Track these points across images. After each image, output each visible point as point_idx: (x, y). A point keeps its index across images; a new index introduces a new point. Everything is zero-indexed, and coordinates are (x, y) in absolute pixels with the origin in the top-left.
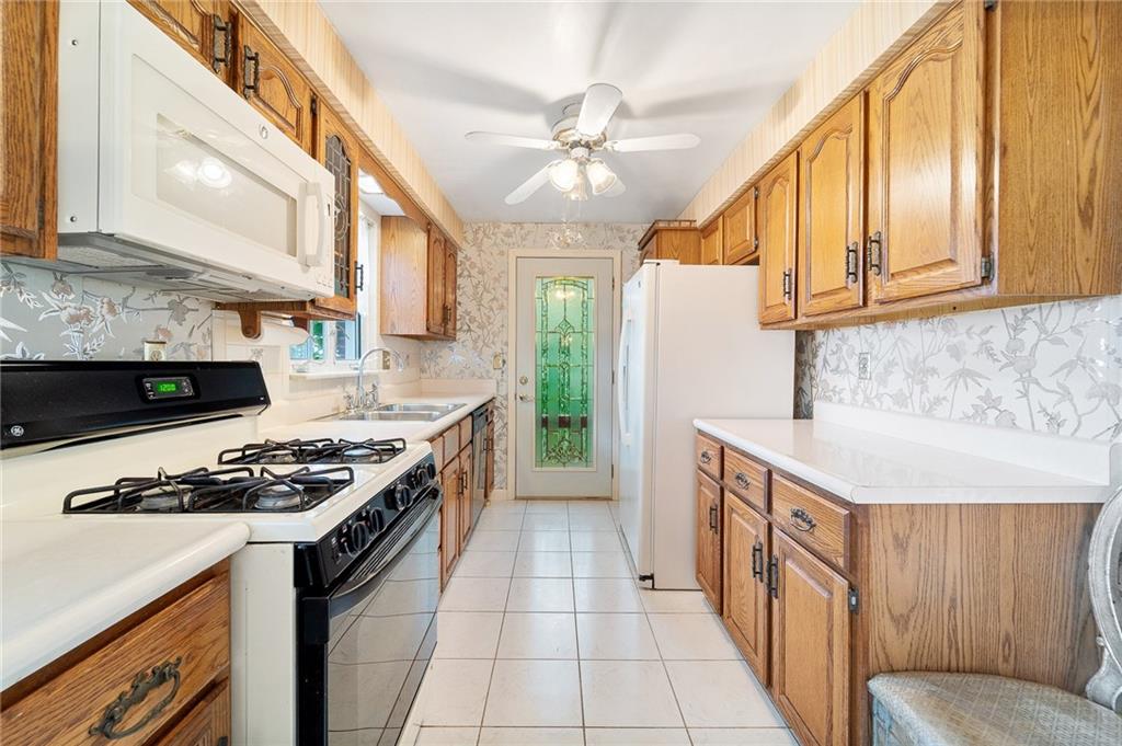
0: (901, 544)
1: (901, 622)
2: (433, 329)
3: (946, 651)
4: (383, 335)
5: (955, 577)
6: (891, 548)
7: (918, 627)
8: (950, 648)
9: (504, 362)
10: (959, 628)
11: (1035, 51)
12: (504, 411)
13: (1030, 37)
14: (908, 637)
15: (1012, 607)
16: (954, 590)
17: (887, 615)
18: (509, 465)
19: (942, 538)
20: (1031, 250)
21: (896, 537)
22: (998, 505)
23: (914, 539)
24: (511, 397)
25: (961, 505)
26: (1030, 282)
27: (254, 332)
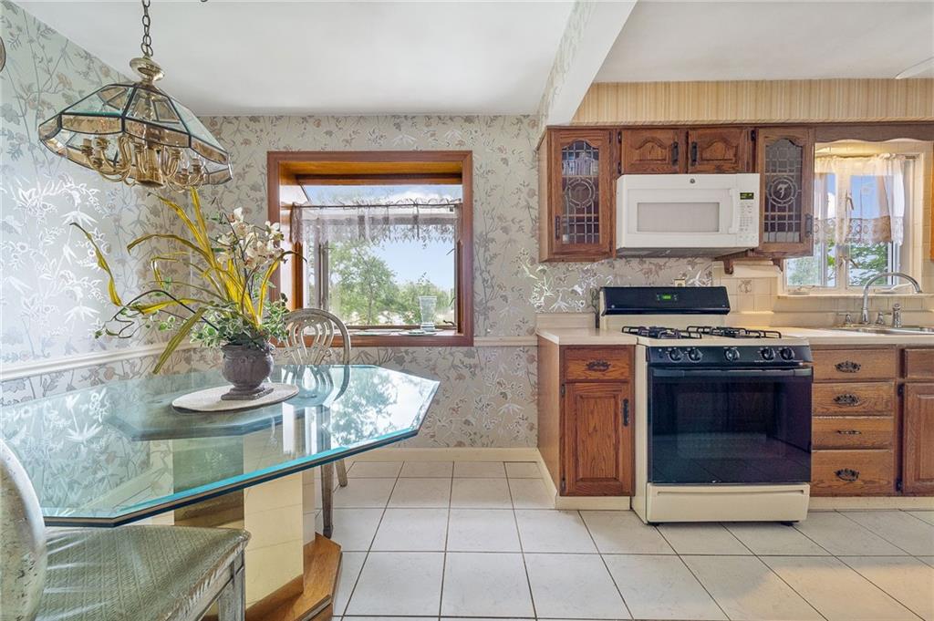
27: (729, 271)
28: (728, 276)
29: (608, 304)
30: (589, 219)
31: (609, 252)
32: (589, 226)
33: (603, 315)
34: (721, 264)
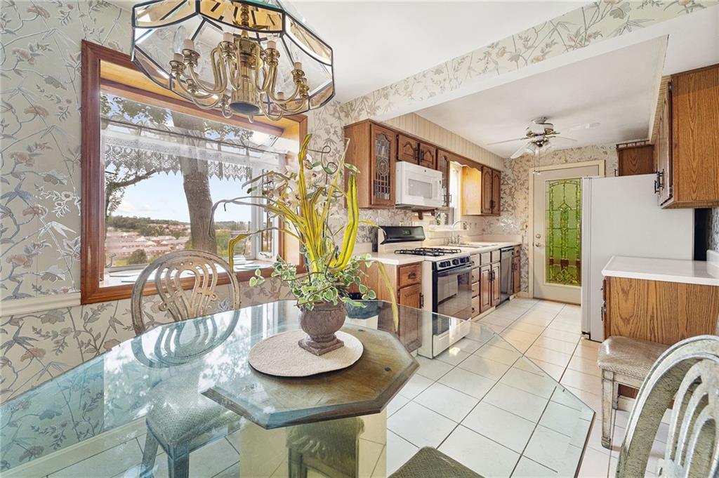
0: (625, 293)
1: (626, 321)
2: (484, 211)
3: (649, 335)
4: (463, 215)
5: (653, 308)
6: (620, 294)
7: (635, 324)
8: (651, 334)
9: (527, 226)
10: (656, 328)
11: (694, 103)
12: (526, 252)
13: (691, 99)
14: (629, 327)
15: (685, 325)
16: (653, 312)
17: (619, 317)
18: (530, 280)
19: (646, 293)
20: (694, 182)
21: (623, 290)
22: (677, 283)
23: (631, 292)
24: (531, 245)
25: (655, 281)
26: (694, 196)
27: (421, 218)
28: (420, 221)
29: (386, 237)
30: (383, 184)
31: (391, 204)
32: (383, 188)
33: (382, 244)
34: (417, 214)
